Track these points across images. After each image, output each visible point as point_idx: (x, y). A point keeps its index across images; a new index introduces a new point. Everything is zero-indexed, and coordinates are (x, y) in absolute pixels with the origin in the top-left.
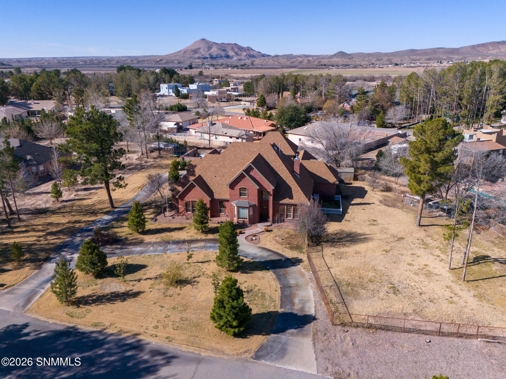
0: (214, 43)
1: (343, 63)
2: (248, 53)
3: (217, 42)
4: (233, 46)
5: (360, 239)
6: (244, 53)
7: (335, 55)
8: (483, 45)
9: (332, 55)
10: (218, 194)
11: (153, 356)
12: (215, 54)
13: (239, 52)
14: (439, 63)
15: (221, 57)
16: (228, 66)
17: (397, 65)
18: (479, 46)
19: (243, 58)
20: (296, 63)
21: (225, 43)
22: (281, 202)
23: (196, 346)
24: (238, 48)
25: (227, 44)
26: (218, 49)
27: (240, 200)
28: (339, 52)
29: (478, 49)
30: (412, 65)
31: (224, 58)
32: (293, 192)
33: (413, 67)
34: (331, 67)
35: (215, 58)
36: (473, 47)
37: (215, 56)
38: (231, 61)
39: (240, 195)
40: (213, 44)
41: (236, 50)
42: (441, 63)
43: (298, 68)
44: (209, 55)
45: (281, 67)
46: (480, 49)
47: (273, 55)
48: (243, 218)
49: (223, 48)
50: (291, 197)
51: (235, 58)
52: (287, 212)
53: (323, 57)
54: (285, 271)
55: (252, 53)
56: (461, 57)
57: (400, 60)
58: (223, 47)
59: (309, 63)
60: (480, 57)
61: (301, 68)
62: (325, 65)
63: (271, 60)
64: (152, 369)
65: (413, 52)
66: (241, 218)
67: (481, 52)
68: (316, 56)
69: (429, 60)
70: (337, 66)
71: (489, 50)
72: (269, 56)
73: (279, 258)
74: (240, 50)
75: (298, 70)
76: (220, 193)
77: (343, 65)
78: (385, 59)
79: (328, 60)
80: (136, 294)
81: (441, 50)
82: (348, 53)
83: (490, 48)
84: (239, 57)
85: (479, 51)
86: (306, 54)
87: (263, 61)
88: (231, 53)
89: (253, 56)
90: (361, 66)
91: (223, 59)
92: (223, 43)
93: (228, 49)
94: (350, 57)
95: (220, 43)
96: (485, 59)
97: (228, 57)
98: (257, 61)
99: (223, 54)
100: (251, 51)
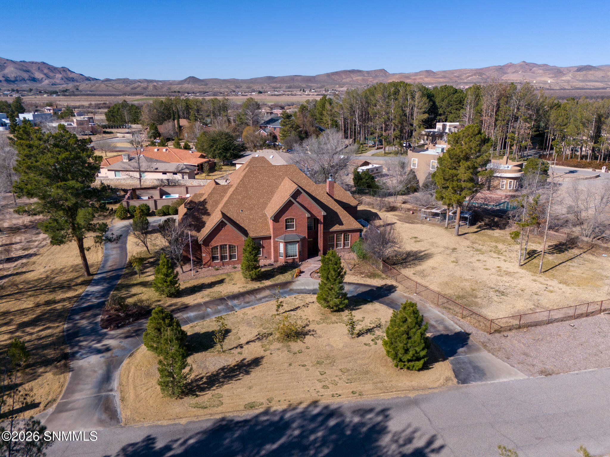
0: (7, 60)
1: (198, 90)
2: (66, 76)
3: (13, 60)
4: (39, 65)
5: (422, 256)
6: (59, 76)
7: (185, 80)
8: (337, 73)
9: (182, 81)
10: (253, 231)
11: (362, 416)
12: (13, 76)
13: (51, 74)
14: (302, 91)
15: (24, 80)
16: (40, 92)
17: (260, 92)
18: (334, 74)
19: (58, 81)
20: (139, 89)
21: (27, 61)
22: (331, 230)
23: (394, 390)
24: (49, 68)
25: (30, 62)
26: (16, 68)
27: (287, 234)
28: (190, 77)
29: (333, 77)
30: (276, 93)
31: (28, 81)
32: (341, 217)
33: (278, 95)
34: (186, 94)
35: (14, 82)
36: (328, 75)
37: (13, 79)
38: (40, 85)
39: (286, 228)
40: (7, 62)
41: (46, 71)
42: (304, 91)
43: (146, 96)
44: (3, 77)
45: (121, 93)
46: (336, 77)
47: (102, 78)
48: (291, 256)
49: (24, 68)
50: (341, 224)
51: (46, 82)
52: (337, 241)
53: (171, 83)
54: (389, 299)
55: (71, 75)
56: (319, 85)
57: (260, 87)
58: (24, 66)
59: (156, 89)
60: (337, 86)
61: (150, 96)
62: (179, 92)
63: (103, 86)
64: (378, 428)
65: (270, 79)
66: (289, 257)
67: (336, 81)
68: (161, 81)
69: (290, 87)
70: (194, 93)
71: (343, 79)
72: (97, 80)
73: (369, 288)
74: (52, 71)
75: (145, 97)
76: (255, 229)
77: (200, 92)
78: (244, 86)
79: (180, 86)
80: (256, 362)
81: (299, 78)
82: (201, 78)
83: (344, 77)
84: (53, 81)
85: (334, 80)
86: (147, 79)
87: (92, 86)
88: (38, 75)
89: (73, 80)
90: (221, 93)
91: (26, 83)
92: (24, 62)
93: (33, 69)
94: (203, 83)
95: (19, 60)
96: (342, 87)
97: (34, 80)
98: (83, 86)
99: (26, 76)
100: (69, 73)
